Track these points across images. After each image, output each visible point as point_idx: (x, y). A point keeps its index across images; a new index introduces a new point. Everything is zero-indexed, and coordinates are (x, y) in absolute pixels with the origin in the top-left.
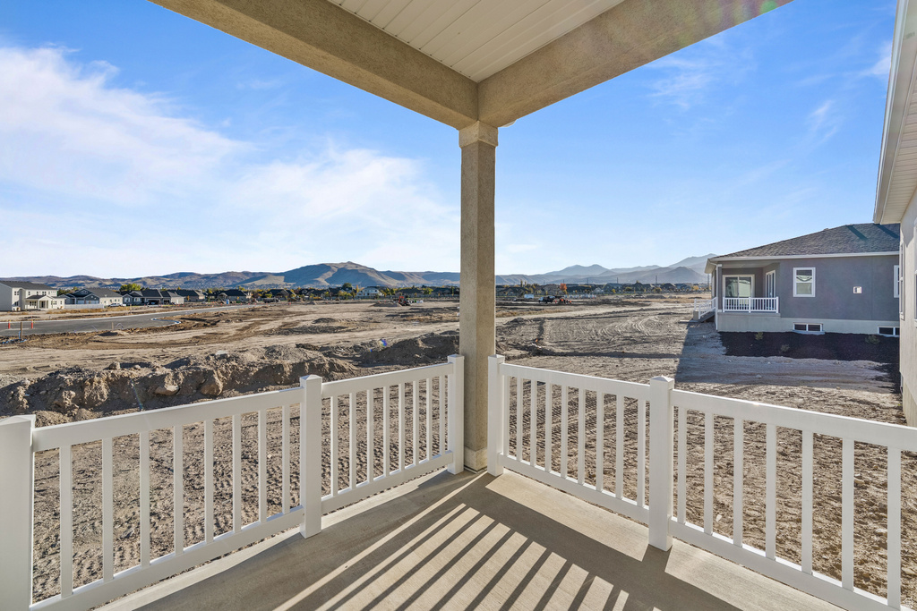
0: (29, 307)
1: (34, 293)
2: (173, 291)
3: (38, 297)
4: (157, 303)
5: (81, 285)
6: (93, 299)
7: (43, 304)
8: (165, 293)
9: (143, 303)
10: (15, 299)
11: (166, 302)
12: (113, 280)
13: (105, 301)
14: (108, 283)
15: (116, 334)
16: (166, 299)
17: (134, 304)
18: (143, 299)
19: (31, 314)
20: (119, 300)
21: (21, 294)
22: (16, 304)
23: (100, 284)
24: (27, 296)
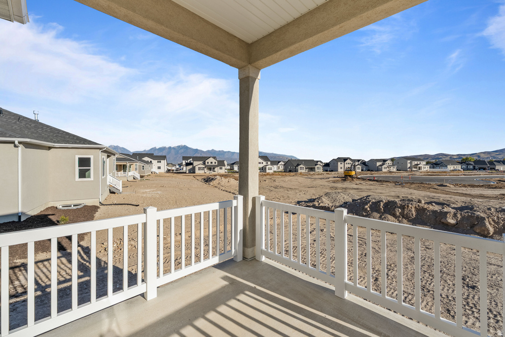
0: (414, 169)
1: (416, 163)
2: (499, 162)
3: (417, 165)
4: (484, 169)
5: (440, 158)
6: (444, 166)
7: (420, 168)
8: (491, 163)
9: (474, 169)
10: (409, 165)
11: (491, 169)
12: (458, 155)
13: (450, 167)
14: (455, 157)
15: (446, 186)
16: (492, 167)
17: (468, 169)
18: (474, 167)
19: (413, 173)
20: (459, 167)
21: (411, 163)
22: (409, 168)
23: (450, 158)
24: (413, 164)
